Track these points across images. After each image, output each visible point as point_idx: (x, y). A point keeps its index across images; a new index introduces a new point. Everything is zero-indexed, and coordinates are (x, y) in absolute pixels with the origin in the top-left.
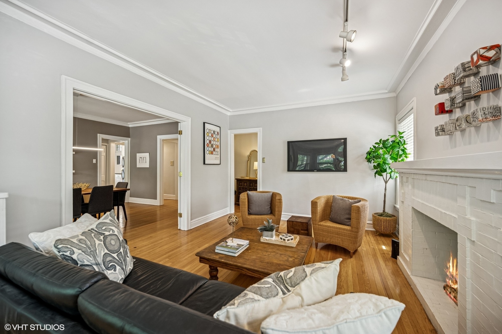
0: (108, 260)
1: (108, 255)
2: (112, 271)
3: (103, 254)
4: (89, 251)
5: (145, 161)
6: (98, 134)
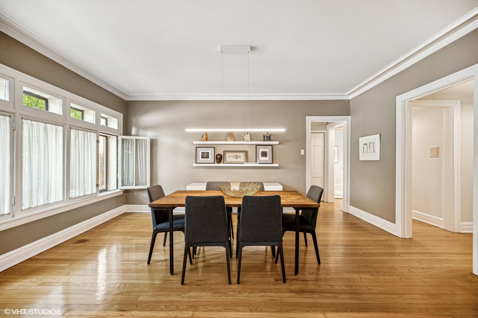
5: (372, 150)
6: (307, 117)
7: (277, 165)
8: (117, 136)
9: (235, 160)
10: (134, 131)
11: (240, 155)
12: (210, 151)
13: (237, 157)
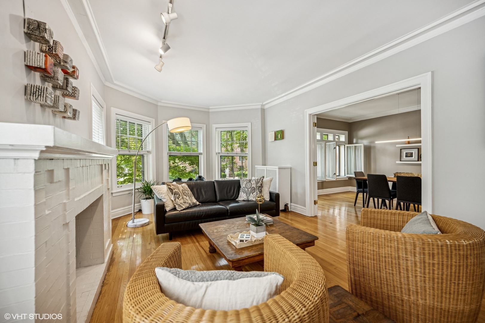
2: (244, 194)
8: (345, 145)
10: (355, 141)
12: (414, 151)
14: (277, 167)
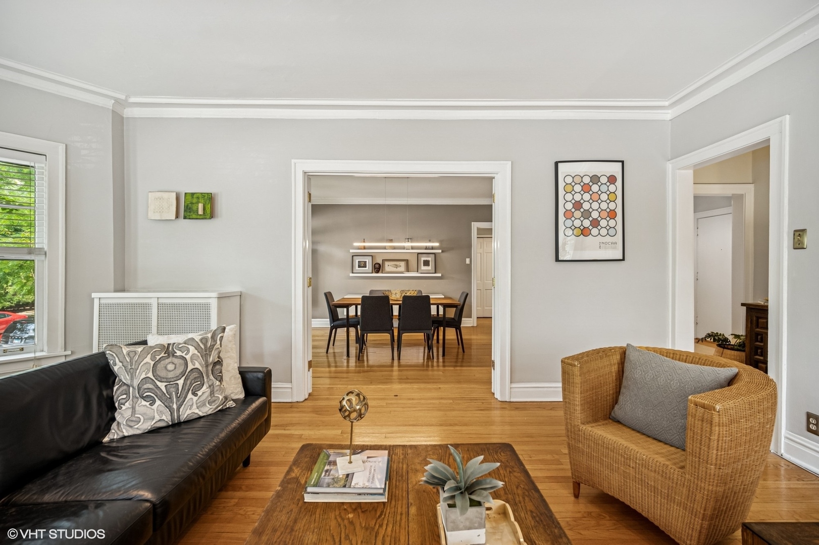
0: (146, 387)
1: (151, 380)
2: (147, 404)
3: (143, 376)
4: (130, 367)
6: (472, 223)
7: (439, 275)
9: (394, 269)
11: (401, 265)
12: (368, 260)
13: (397, 266)
14: (215, 295)
